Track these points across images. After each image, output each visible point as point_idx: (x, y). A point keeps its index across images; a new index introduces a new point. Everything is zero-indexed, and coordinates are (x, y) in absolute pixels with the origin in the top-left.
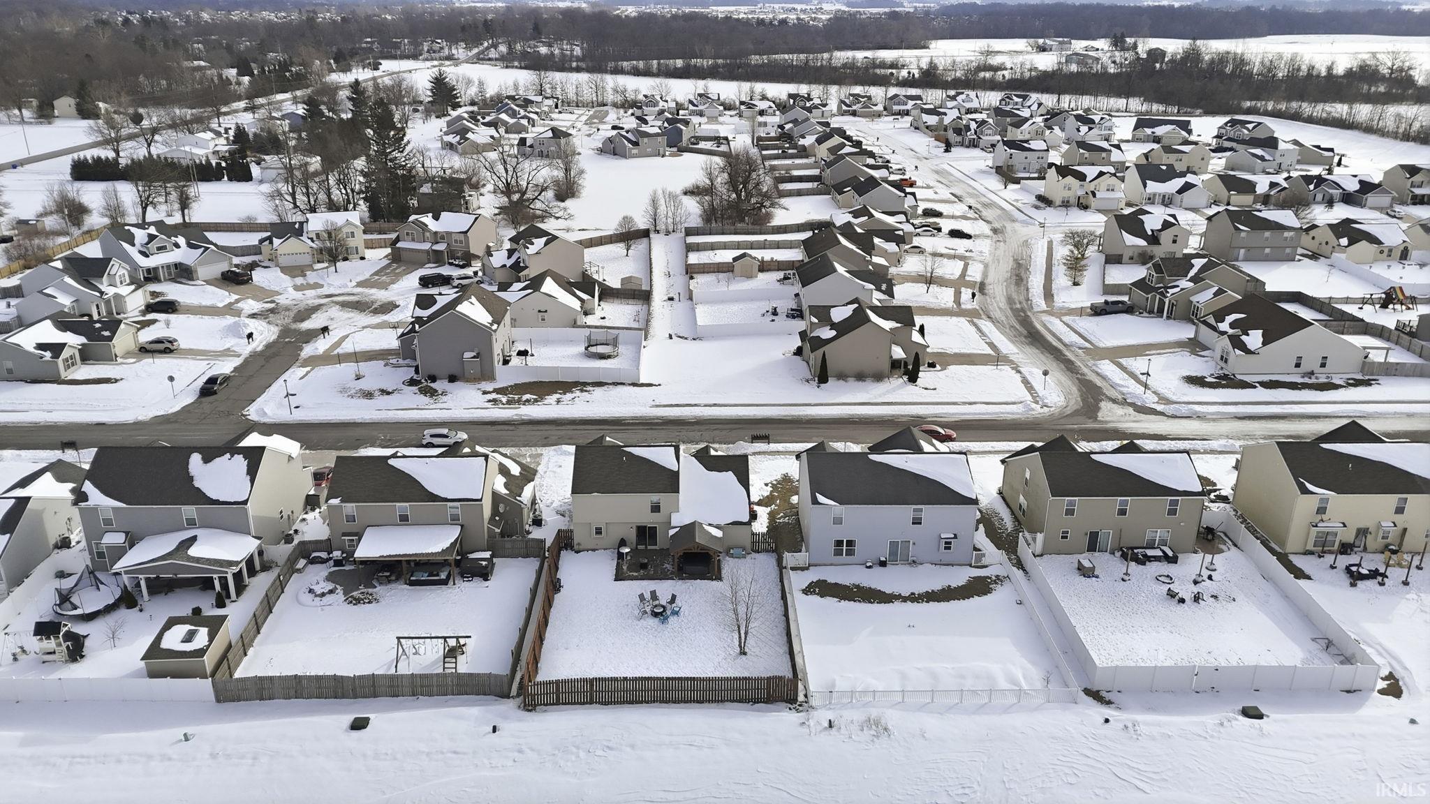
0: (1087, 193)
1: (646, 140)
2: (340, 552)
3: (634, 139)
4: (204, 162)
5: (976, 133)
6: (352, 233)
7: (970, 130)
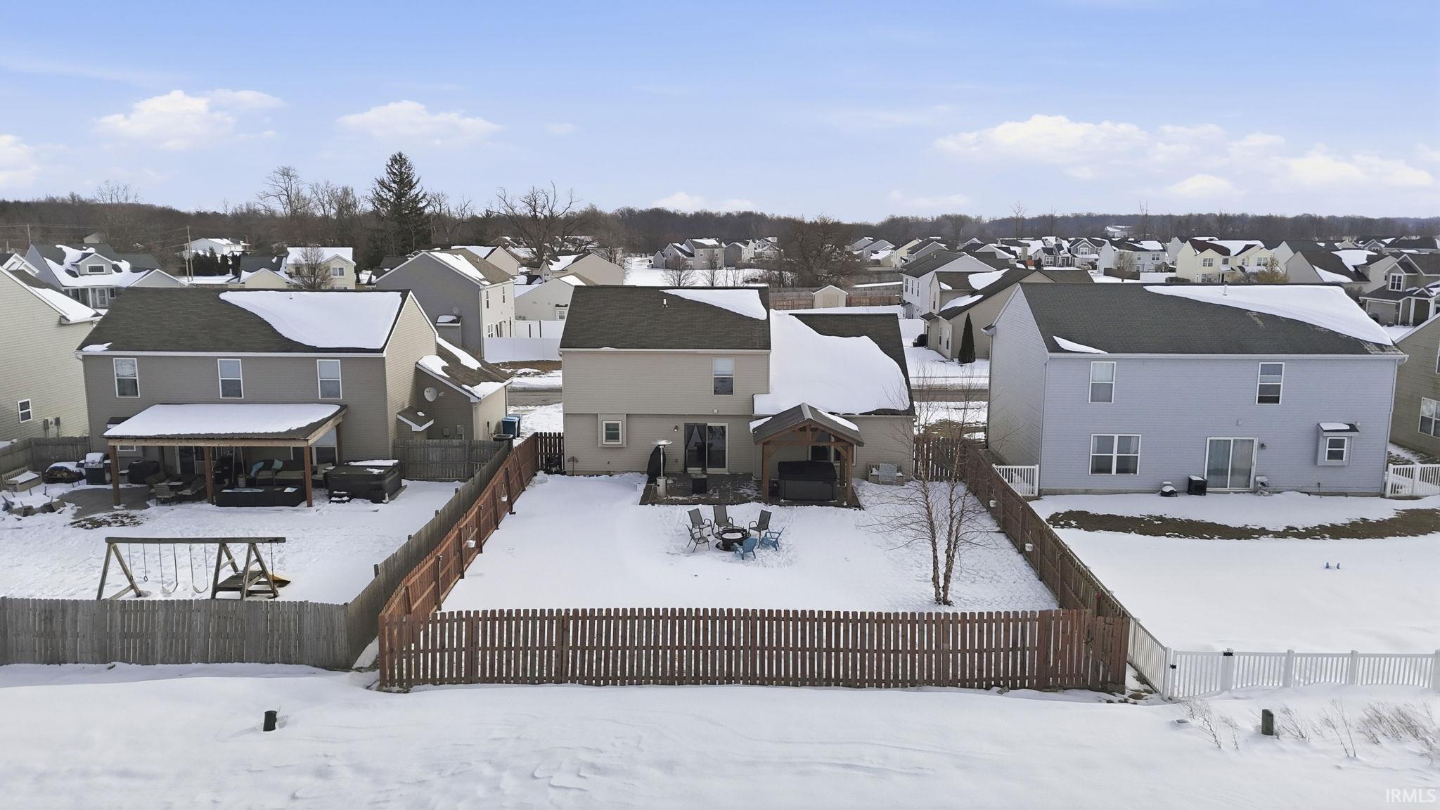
0: (1232, 269)
1: (701, 251)
2: (101, 455)
3: (689, 251)
4: (208, 255)
5: (1069, 251)
6: (341, 269)
7: (1063, 249)
